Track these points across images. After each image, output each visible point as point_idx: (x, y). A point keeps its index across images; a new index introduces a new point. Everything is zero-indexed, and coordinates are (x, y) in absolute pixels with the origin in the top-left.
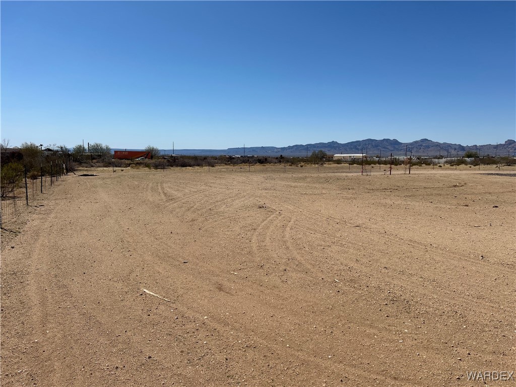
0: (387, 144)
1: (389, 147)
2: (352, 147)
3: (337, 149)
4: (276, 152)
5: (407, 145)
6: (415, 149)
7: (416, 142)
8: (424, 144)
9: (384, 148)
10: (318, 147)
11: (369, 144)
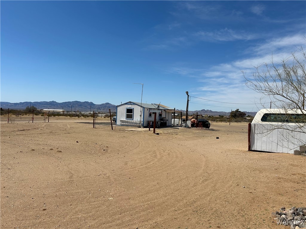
0: (87, 105)
1: (88, 106)
2: (66, 105)
3: (56, 106)
4: (10, 106)
5: (98, 105)
6: (103, 108)
7: (103, 104)
8: (107, 106)
9: (85, 107)
10: (42, 104)
11: (76, 104)
